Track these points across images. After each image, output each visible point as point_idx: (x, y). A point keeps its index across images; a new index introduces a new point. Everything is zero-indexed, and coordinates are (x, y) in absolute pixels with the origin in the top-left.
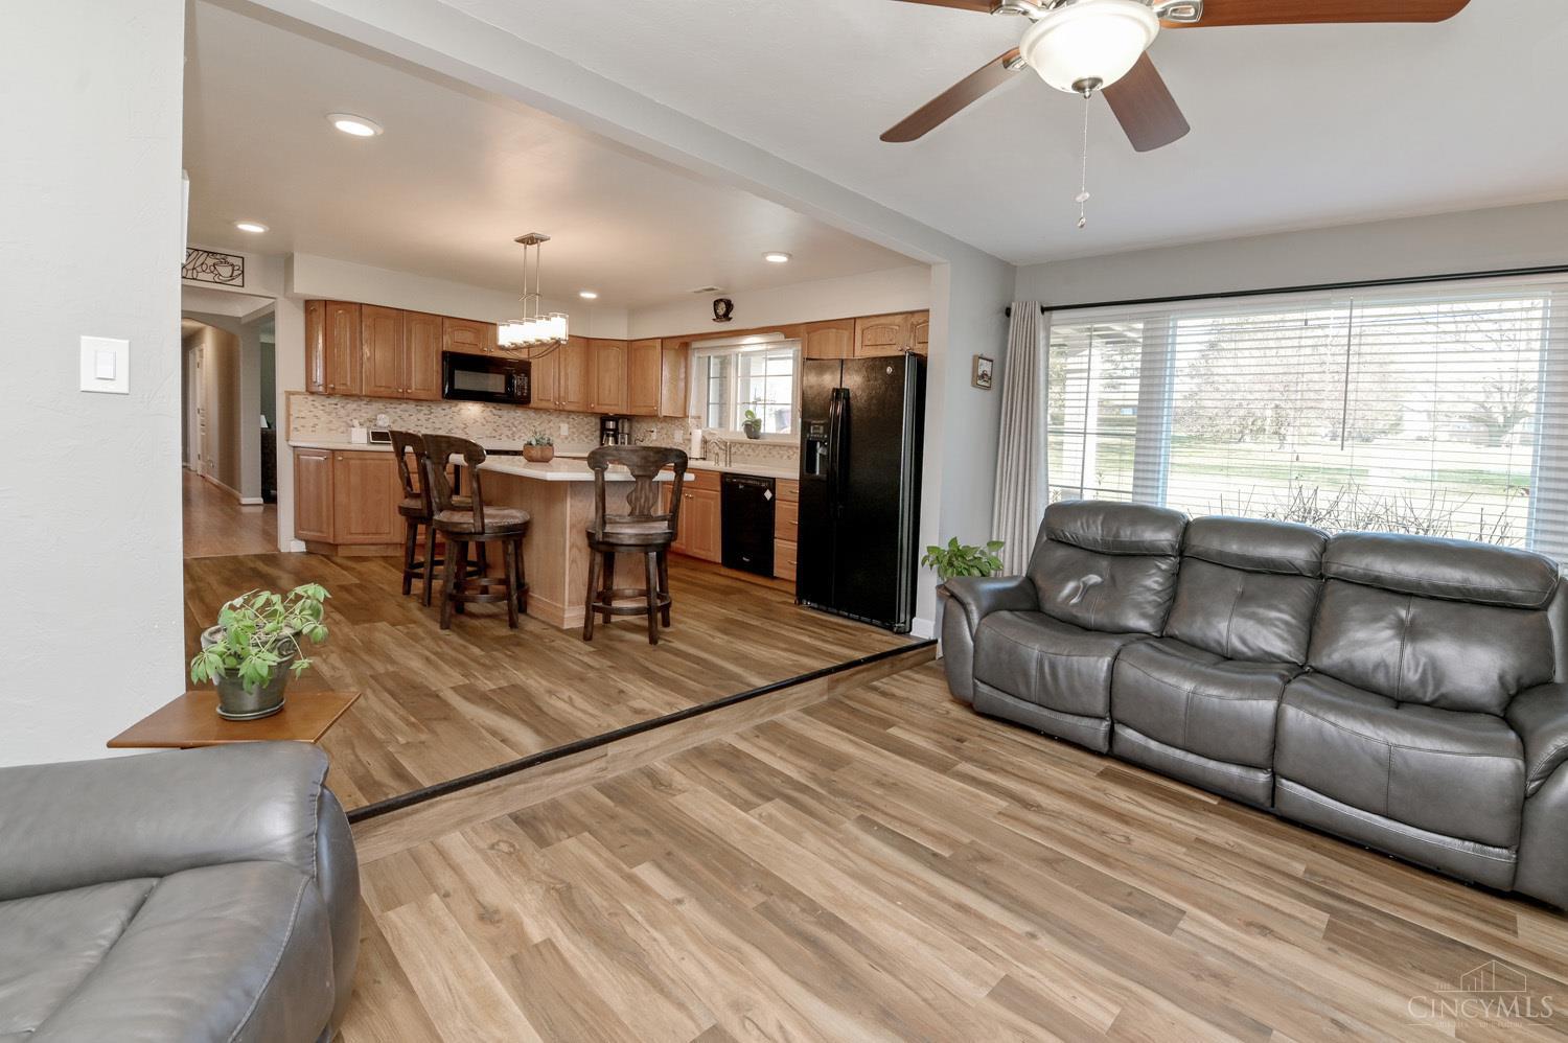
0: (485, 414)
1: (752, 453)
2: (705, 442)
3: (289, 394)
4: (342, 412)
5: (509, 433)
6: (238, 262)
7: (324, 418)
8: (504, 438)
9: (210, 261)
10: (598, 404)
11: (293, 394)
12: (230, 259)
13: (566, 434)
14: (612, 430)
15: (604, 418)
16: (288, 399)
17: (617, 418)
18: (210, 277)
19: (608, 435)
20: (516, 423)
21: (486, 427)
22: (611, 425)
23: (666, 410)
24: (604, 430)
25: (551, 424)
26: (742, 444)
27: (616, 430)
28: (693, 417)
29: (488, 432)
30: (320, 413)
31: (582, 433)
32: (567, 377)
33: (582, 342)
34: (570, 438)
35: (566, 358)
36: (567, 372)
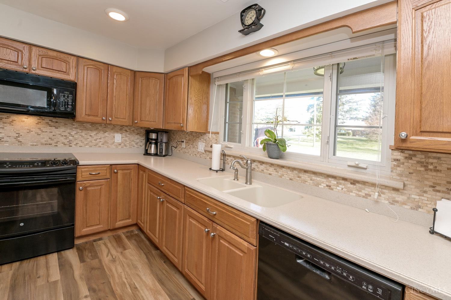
1: (274, 173)
2: (224, 155)
8: (60, 145)
10: (141, 120)
13: (120, 141)
14: (154, 140)
15: (148, 132)
17: (156, 131)
19: (151, 143)
21: (41, 136)
22: (154, 136)
23: (192, 126)
24: (148, 141)
26: (262, 163)
27: (156, 140)
28: (212, 133)
29: (43, 141)
31: (133, 141)
32: (114, 98)
33: (129, 73)
34: (123, 145)
35: (114, 83)
36: (114, 95)
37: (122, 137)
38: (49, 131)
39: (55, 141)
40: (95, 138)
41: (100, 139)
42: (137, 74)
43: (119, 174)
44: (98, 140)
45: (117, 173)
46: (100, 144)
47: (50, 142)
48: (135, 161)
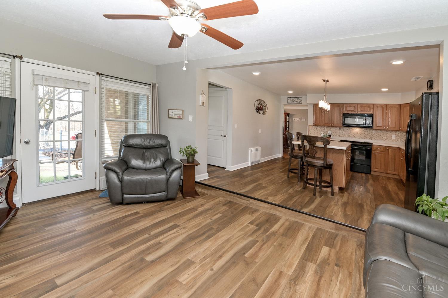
0: (361, 131)
3: (309, 126)
4: (321, 130)
5: (370, 137)
6: (301, 98)
7: (317, 131)
9: (296, 99)
11: (310, 126)
12: (300, 98)
13: (395, 138)
16: (309, 127)
18: (296, 102)
20: (373, 134)
21: (361, 135)
25: (388, 135)
29: (362, 137)
30: (315, 130)
32: (389, 118)
33: (397, 106)
34: (396, 140)
35: (389, 112)
36: (390, 117)
37: (396, 137)
38: (364, 133)
39: (366, 137)
40: (382, 136)
41: (385, 137)
42: (402, 105)
43: (389, 151)
44: (384, 137)
45: (388, 149)
46: (385, 139)
47: (364, 137)
48: (398, 146)
